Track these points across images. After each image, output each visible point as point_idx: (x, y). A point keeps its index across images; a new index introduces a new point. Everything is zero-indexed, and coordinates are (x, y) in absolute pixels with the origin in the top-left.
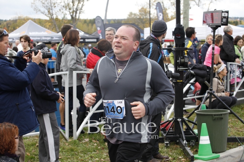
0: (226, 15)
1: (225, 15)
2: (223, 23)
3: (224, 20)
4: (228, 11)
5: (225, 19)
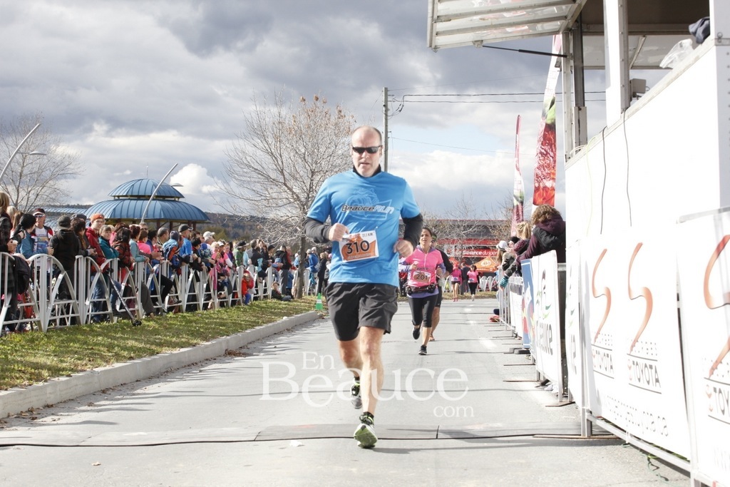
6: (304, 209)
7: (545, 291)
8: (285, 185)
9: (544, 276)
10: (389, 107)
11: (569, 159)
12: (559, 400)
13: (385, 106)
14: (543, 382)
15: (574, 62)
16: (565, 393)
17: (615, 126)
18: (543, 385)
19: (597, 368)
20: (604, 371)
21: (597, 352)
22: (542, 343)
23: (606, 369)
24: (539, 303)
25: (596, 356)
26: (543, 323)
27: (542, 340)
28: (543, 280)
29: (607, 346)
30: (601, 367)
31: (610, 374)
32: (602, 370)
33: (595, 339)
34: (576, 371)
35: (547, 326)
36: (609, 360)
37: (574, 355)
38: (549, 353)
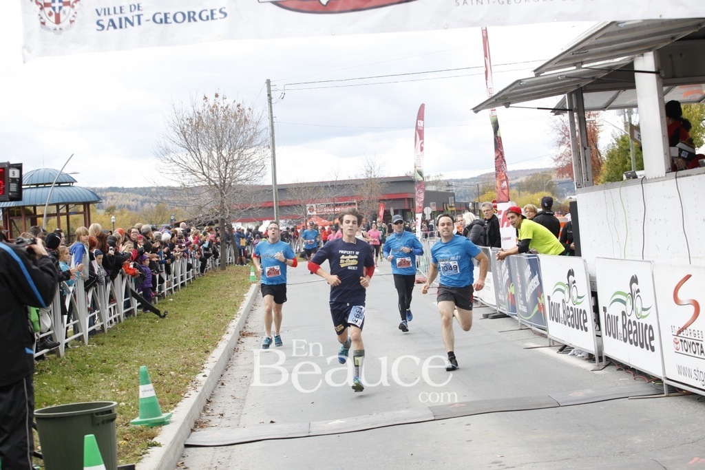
0: (17, 176)
1: (14, 174)
2: (10, 194)
3: (13, 187)
4: (21, 164)
5: (15, 184)
6: (222, 193)
7: (575, 284)
8: (204, 174)
9: (571, 273)
10: (272, 96)
11: (579, 186)
12: (596, 364)
13: (268, 95)
14: (560, 348)
15: (578, 114)
16: (600, 359)
17: (657, 179)
18: (561, 350)
19: (680, 351)
20: (693, 354)
21: (681, 341)
22: (570, 321)
23: (695, 353)
24: (563, 292)
25: (680, 342)
26: (573, 307)
27: (569, 319)
28: (571, 277)
29: (697, 338)
30: (687, 351)
31: (700, 356)
32: (688, 353)
33: (679, 332)
34: (653, 349)
35: (581, 310)
36: (700, 347)
37: (652, 339)
38: (582, 330)
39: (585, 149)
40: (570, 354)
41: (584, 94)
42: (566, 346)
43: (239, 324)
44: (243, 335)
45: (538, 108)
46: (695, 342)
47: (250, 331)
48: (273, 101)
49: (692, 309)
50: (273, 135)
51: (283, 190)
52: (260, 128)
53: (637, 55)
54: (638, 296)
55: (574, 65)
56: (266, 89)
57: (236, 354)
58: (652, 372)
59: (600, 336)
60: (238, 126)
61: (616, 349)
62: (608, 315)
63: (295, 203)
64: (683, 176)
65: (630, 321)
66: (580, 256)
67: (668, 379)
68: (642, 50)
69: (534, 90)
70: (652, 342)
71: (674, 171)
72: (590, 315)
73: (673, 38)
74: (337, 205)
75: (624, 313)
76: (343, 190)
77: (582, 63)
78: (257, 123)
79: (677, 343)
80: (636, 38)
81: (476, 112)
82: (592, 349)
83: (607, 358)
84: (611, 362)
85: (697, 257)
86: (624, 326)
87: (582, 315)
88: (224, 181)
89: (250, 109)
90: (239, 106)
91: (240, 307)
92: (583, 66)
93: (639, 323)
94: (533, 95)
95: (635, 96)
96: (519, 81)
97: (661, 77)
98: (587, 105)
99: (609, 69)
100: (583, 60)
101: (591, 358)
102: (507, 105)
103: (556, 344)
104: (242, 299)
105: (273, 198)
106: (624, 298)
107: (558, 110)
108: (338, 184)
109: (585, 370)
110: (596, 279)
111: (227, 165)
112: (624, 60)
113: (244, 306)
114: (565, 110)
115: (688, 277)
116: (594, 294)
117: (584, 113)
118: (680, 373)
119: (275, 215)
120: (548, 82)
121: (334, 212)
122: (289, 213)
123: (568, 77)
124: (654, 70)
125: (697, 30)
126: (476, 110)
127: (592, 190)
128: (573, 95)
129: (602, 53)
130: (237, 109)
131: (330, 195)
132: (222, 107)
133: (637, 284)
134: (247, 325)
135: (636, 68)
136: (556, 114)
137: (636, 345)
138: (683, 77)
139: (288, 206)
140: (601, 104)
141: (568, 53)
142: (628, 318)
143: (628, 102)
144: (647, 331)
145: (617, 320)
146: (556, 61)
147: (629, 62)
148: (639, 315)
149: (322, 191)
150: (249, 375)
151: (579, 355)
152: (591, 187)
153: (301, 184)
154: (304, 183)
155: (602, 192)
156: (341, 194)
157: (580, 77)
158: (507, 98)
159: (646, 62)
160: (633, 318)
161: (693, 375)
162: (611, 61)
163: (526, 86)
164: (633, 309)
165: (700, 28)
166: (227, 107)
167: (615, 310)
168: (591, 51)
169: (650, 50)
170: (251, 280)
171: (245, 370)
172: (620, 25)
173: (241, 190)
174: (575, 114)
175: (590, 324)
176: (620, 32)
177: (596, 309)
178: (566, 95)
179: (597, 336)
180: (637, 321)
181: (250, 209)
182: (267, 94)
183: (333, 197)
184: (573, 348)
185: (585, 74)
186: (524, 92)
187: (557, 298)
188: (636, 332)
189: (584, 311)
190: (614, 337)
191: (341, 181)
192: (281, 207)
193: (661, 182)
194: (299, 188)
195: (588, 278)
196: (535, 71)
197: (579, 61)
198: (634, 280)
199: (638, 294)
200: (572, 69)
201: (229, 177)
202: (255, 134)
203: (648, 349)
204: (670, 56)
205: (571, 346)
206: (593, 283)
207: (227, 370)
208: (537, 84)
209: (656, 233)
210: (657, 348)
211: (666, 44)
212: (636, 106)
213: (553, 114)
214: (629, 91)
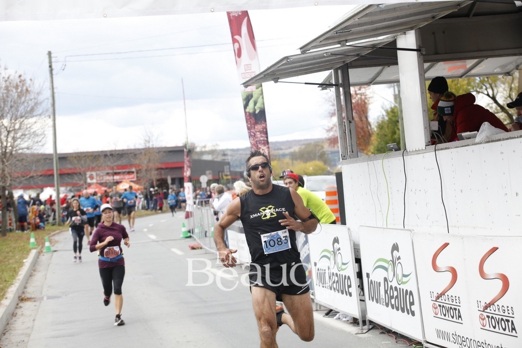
7: (339, 251)
9: (336, 241)
10: (53, 67)
11: (344, 158)
12: (360, 327)
13: (50, 66)
14: (326, 312)
15: (344, 89)
16: (364, 323)
17: (417, 152)
18: (327, 314)
19: (439, 315)
20: (450, 318)
21: (440, 306)
22: (335, 287)
23: (453, 317)
24: (329, 258)
25: (439, 308)
26: (338, 273)
27: (335, 285)
28: (336, 244)
29: (454, 303)
30: (445, 315)
31: (457, 321)
32: (446, 317)
33: (438, 298)
34: (413, 314)
35: (345, 276)
36: (457, 312)
37: (412, 304)
38: (347, 295)
39: (350, 122)
40: (335, 317)
41: (349, 70)
42: (331, 310)
43: (18, 290)
44: (22, 300)
45: (306, 83)
46: (453, 307)
47: (28, 296)
48: (54, 72)
49: (449, 276)
50: (53, 105)
51: (63, 158)
52: (41, 98)
53: (399, 34)
54: (399, 263)
55: (339, 43)
56: (47, 60)
57: (14, 319)
58: (412, 335)
59: (364, 301)
60: (19, 97)
61: (379, 313)
62: (371, 281)
63: (76, 171)
64: (442, 149)
65: (391, 286)
66: (346, 224)
67: (428, 342)
68: (404, 28)
69: (302, 66)
70: (412, 307)
71: (433, 144)
72: (354, 281)
73: (433, 17)
74: (116, 174)
75: (385, 279)
76: (122, 159)
77: (346, 41)
78: (38, 94)
79: (436, 308)
80: (398, 18)
81: (246, 87)
82: (357, 314)
83: (371, 322)
84: (374, 326)
85: (455, 226)
86: (386, 292)
87: (346, 281)
88: (6, 150)
89: (31, 80)
90: (20, 76)
91: (20, 273)
92: (348, 44)
93: (400, 289)
94: (301, 70)
95: (398, 73)
96: (287, 58)
97: (422, 54)
98: (351, 81)
99: (373, 46)
100: (347, 38)
101: (355, 322)
102: (276, 80)
103: (322, 308)
104: (21, 264)
105: (53, 166)
106: (386, 265)
107: (324, 85)
108: (117, 153)
109: (349, 333)
110: (359, 247)
111: (8, 134)
112: (387, 38)
113: (23, 272)
114: (331, 85)
115: (446, 245)
116: (358, 261)
117: (350, 89)
118: (439, 336)
119: (56, 183)
120: (314, 59)
121: (114, 180)
122: (70, 181)
123: (333, 54)
124: (415, 48)
125: (456, 10)
126: (246, 84)
127: (356, 162)
128: (339, 72)
129: (365, 31)
130: (19, 80)
131: (109, 163)
132: (4, 78)
133: (398, 251)
134: (26, 290)
135: (399, 46)
136: (323, 89)
137: (398, 309)
138: (446, 53)
139: (68, 174)
140: (366, 79)
141: (332, 32)
142: (390, 284)
143: (392, 78)
144: (408, 296)
145: (380, 286)
146: (322, 39)
147: (391, 40)
148: (400, 281)
149: (102, 159)
150: (26, 339)
151: (344, 319)
152: (355, 159)
153: (81, 153)
154: (83, 153)
155: (366, 163)
156: (119, 163)
157: (344, 54)
158: (276, 73)
159: (408, 40)
160: (394, 284)
161: (452, 339)
162: (375, 39)
163: (293, 62)
164: (394, 275)
165: (459, 8)
166: (8, 78)
167: (378, 276)
168: (353, 30)
169: (411, 29)
170: (31, 246)
171: (23, 334)
172: (381, 6)
173: (22, 158)
174: (341, 89)
175: (354, 289)
176: (382, 11)
177: (360, 275)
178: (332, 70)
179: (361, 300)
180: (398, 287)
181: (31, 177)
182: (48, 65)
183: (112, 165)
184: (338, 312)
185: (350, 51)
186: (292, 68)
187: (323, 264)
188: (397, 297)
189: (349, 278)
190: (377, 302)
191: (119, 151)
192: (61, 175)
193: (422, 154)
194: (79, 157)
195: (352, 245)
196: (301, 49)
197: (344, 39)
198: (395, 248)
199: (399, 261)
200: (336, 47)
201: (11, 146)
202: (36, 104)
203: (408, 314)
204: (434, 33)
205: (336, 310)
206: (356, 250)
207: (4, 334)
208: (304, 61)
209: (416, 203)
210: (417, 313)
211: (427, 23)
212: (398, 81)
213: (320, 88)
214: (392, 67)
